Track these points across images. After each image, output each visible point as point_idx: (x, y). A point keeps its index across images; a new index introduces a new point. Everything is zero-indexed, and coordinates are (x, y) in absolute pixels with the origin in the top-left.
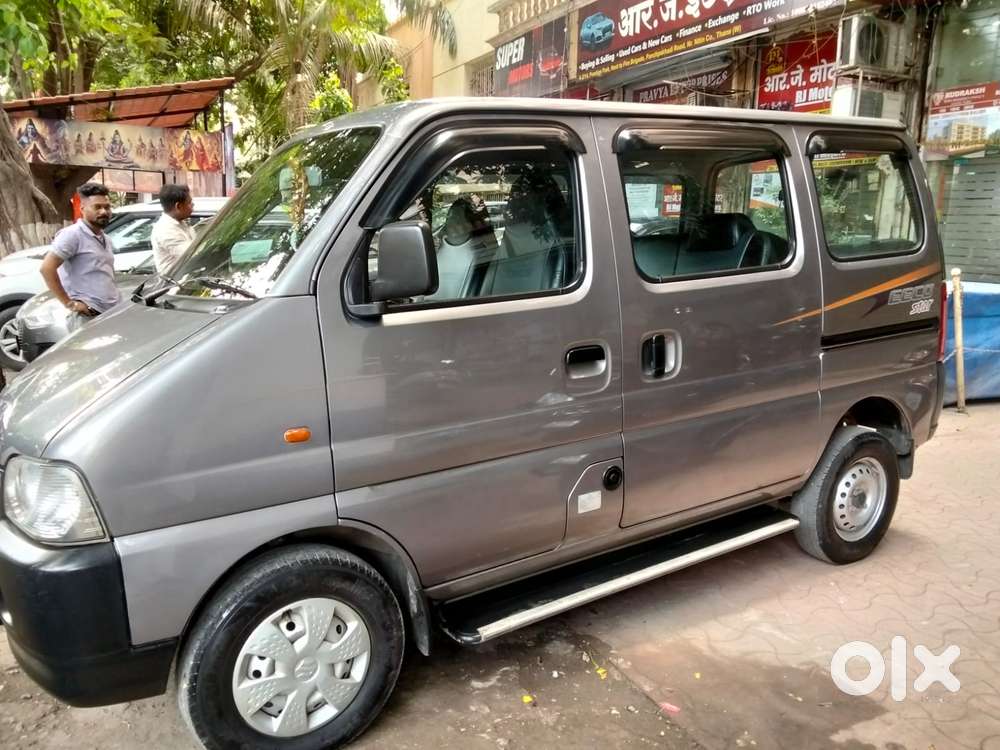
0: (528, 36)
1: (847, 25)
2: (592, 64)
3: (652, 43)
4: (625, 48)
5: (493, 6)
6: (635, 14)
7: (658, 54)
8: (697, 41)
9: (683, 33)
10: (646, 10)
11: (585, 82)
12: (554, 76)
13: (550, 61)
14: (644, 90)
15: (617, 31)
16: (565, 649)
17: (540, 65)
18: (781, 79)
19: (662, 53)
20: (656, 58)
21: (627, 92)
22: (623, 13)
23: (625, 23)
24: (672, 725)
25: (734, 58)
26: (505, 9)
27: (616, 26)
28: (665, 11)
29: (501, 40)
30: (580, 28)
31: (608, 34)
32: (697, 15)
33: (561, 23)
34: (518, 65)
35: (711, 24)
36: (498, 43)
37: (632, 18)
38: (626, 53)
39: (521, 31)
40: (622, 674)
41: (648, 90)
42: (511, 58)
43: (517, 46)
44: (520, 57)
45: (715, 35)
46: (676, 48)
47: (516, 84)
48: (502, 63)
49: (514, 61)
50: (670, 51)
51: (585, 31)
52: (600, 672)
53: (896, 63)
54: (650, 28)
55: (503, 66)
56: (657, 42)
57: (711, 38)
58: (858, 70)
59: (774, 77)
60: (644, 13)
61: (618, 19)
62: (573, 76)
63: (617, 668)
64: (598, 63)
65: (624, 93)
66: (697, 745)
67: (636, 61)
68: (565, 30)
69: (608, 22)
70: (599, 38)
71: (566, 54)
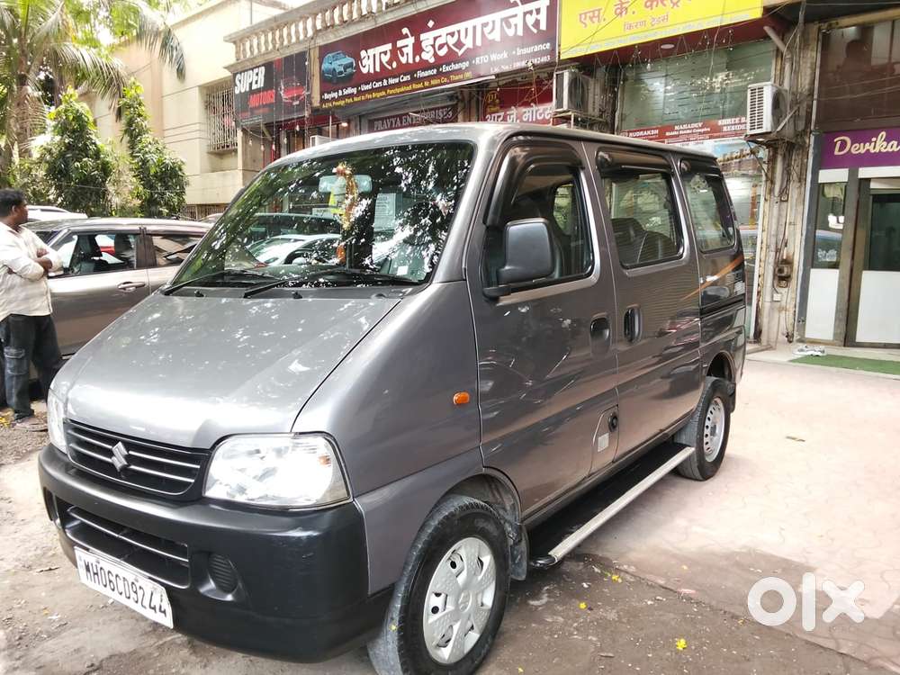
0: (269, 66)
1: (560, 78)
2: (335, 95)
3: (392, 81)
4: (367, 83)
5: (230, 36)
6: (374, 55)
7: (398, 90)
8: (433, 82)
9: (421, 74)
10: (385, 53)
11: (328, 110)
12: (297, 103)
13: (293, 89)
14: (378, 120)
15: (357, 67)
16: (578, 566)
17: (282, 93)
18: (499, 117)
19: (402, 89)
20: (397, 94)
21: (363, 120)
22: (363, 53)
23: (365, 62)
24: (697, 603)
25: (460, 97)
26: (241, 40)
27: (357, 64)
28: (403, 55)
29: (239, 68)
30: (321, 64)
31: (349, 70)
32: (432, 60)
33: (302, 57)
34: (258, 90)
35: (445, 69)
36: (237, 70)
37: (372, 58)
38: (368, 87)
39: (261, 61)
40: (635, 576)
41: (382, 119)
42: (251, 84)
43: (257, 74)
44: (261, 84)
45: (449, 78)
46: (415, 86)
47: (259, 108)
48: (241, 88)
49: (254, 87)
50: (409, 88)
51: (326, 66)
52: (614, 577)
53: (594, 109)
54: (390, 68)
55: (243, 91)
56: (397, 80)
57: (446, 80)
58: (570, 113)
59: (493, 115)
60: (383, 55)
61: (358, 58)
62: (316, 103)
63: (627, 573)
64: (340, 94)
65: (360, 122)
66: (725, 612)
67: (379, 95)
68: (307, 63)
69: (348, 60)
70: (341, 73)
71: (308, 84)
